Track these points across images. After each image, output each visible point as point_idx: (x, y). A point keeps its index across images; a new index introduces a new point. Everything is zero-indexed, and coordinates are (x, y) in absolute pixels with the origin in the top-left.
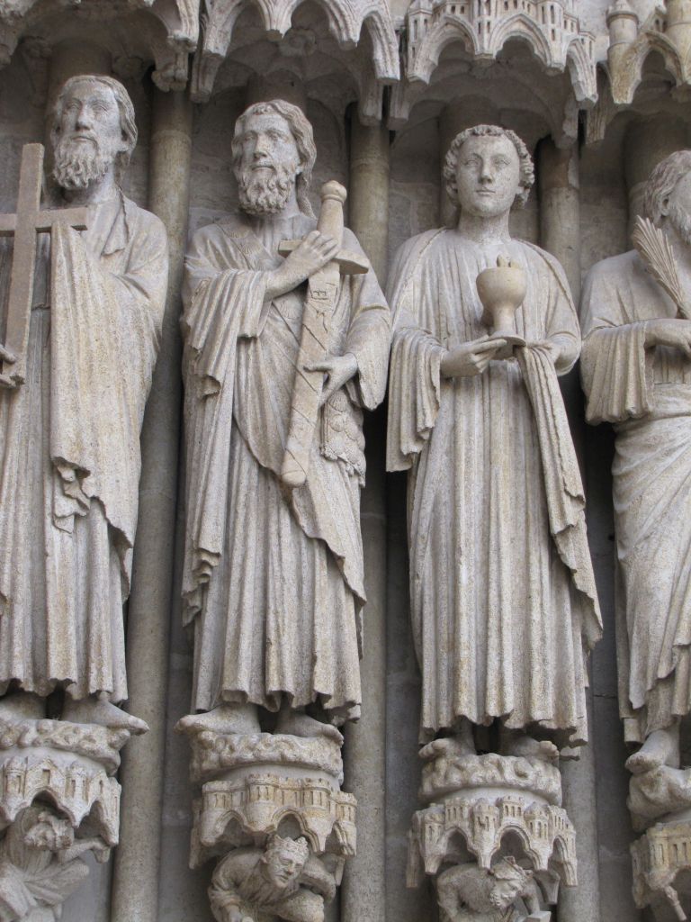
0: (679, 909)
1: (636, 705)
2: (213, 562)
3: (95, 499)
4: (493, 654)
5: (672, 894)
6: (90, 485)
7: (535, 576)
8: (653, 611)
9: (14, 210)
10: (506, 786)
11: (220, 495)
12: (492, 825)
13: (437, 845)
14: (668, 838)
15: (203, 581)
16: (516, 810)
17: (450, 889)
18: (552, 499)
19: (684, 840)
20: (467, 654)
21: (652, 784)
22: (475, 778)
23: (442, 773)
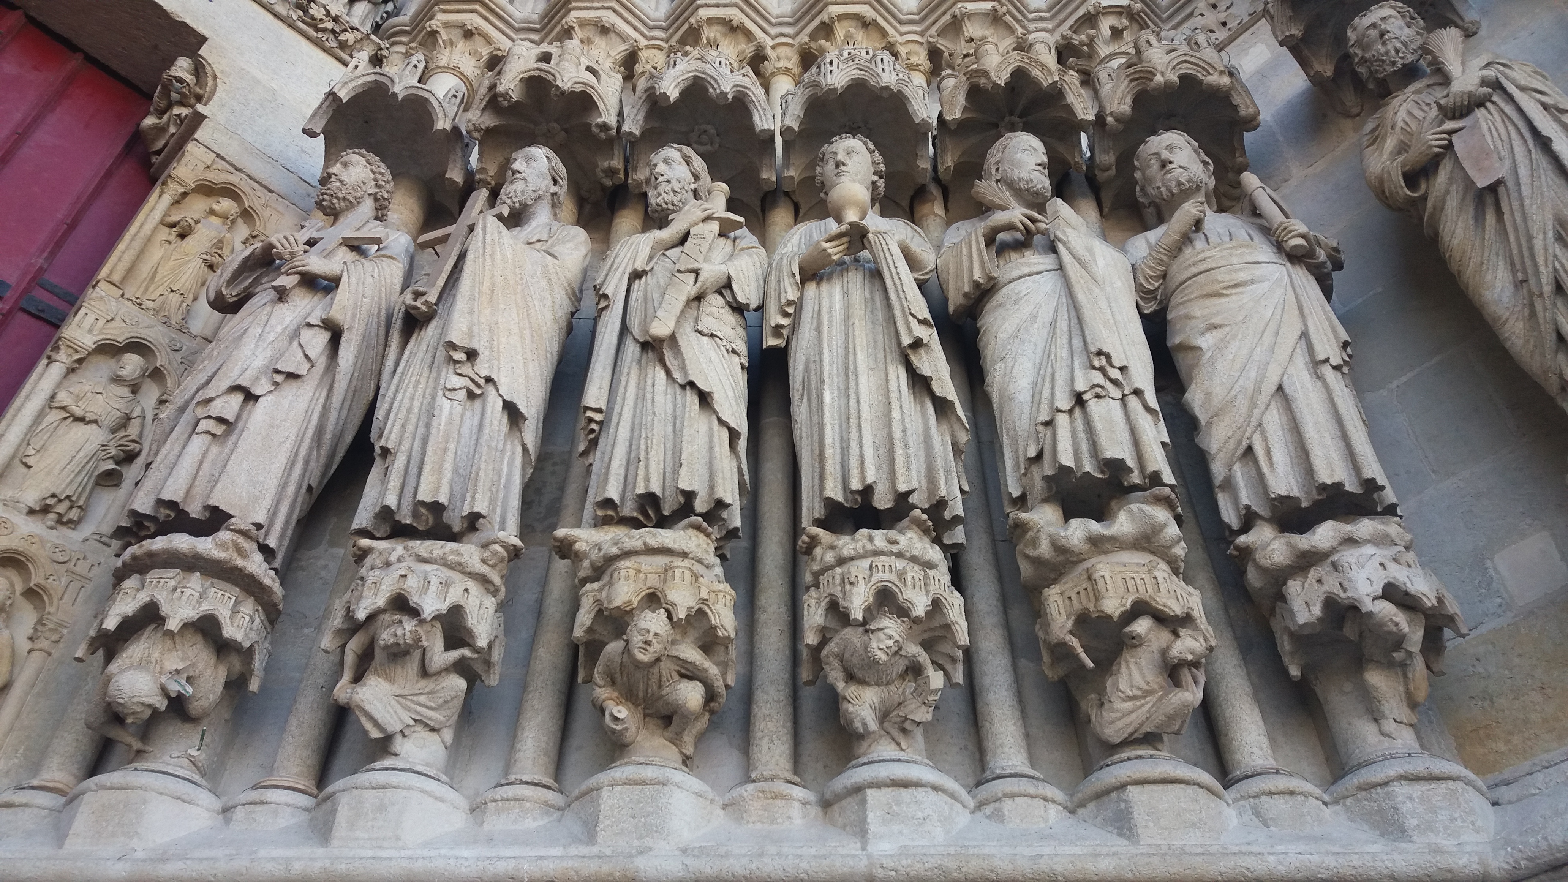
0: (1083, 655)
1: (1016, 495)
2: (598, 417)
3: (489, 380)
4: (854, 445)
5: (1075, 642)
6: (482, 368)
7: (893, 387)
8: (1017, 411)
9: (456, 222)
10: (877, 553)
11: (604, 368)
12: (862, 582)
13: (815, 619)
14: (1062, 594)
15: (592, 436)
16: (887, 568)
17: (831, 658)
18: (900, 324)
19: (1076, 590)
20: (832, 452)
21: (1034, 543)
22: (846, 552)
23: (819, 558)
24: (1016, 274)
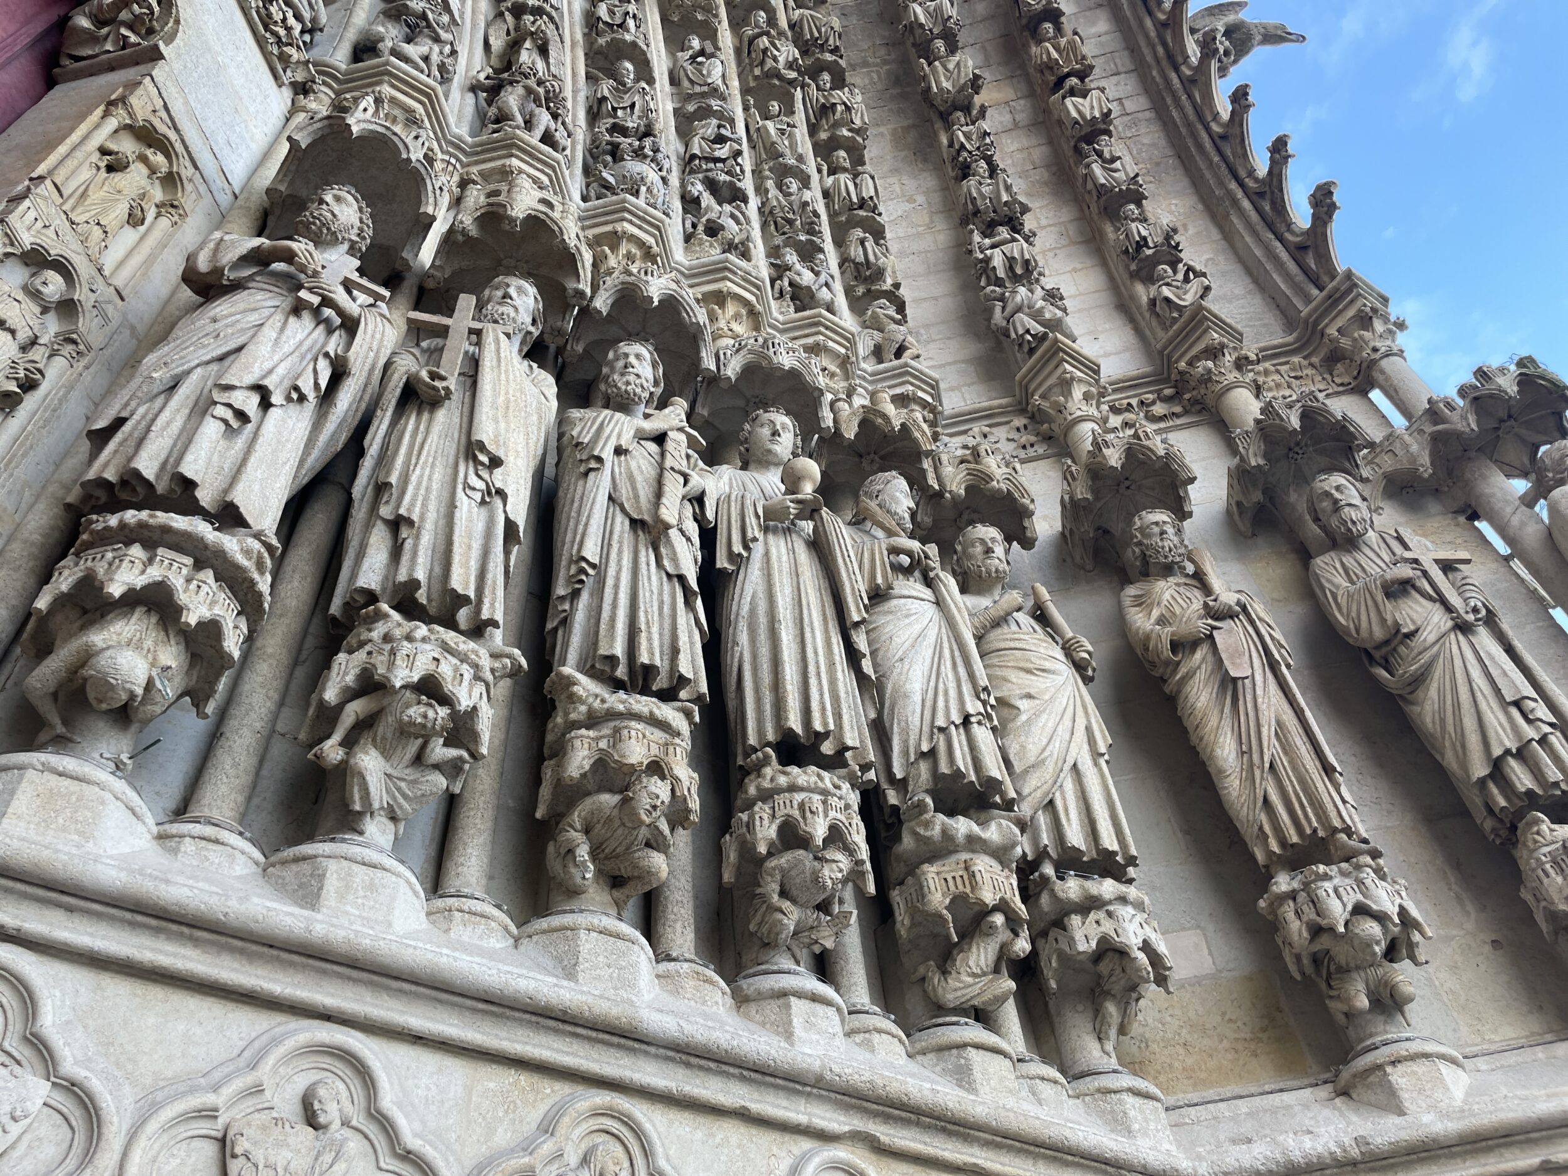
0: (952, 930)
1: (899, 776)
2: (591, 571)
3: (500, 491)
5: (948, 916)
6: (500, 479)
8: (911, 708)
9: (451, 316)
12: (820, 813)
13: (766, 831)
14: (938, 873)
15: (577, 587)
16: (839, 808)
17: (773, 871)
19: (952, 874)
21: (925, 827)
22: (800, 783)
23: (770, 778)
24: (906, 592)
